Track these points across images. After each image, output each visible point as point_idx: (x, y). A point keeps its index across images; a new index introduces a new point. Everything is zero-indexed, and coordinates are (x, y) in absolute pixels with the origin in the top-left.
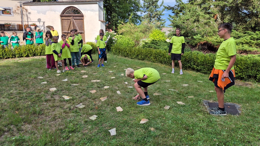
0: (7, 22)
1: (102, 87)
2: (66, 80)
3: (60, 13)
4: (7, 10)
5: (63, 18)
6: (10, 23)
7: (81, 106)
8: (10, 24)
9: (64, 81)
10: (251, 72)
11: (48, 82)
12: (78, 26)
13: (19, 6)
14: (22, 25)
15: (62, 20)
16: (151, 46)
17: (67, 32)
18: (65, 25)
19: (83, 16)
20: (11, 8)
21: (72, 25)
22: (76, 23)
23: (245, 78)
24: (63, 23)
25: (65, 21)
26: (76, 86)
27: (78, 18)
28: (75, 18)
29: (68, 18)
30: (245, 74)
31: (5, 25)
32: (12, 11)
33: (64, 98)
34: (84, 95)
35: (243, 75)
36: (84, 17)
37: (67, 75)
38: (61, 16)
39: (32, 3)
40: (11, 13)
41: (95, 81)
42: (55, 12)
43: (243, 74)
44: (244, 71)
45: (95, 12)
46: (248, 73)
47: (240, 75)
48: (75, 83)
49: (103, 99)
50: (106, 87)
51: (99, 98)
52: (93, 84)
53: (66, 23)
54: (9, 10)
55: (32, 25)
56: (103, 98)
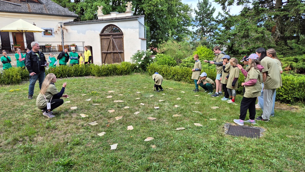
0: (47, 43)
1: (123, 107)
2: (89, 100)
3: (99, 32)
4: (49, 31)
5: (103, 37)
6: (51, 43)
7: (94, 124)
8: (50, 45)
9: (87, 101)
10: (297, 94)
11: (71, 101)
12: (117, 45)
13: (60, 26)
14: (62, 46)
15: (101, 39)
16: (190, 64)
17: (106, 52)
18: (105, 44)
19: (122, 34)
20: (52, 29)
21: (111, 44)
22: (115, 42)
23: (291, 101)
24: (102, 42)
25: (105, 41)
26: (97, 106)
27: (117, 37)
28: (114, 37)
29: (108, 37)
30: (291, 96)
31: (46, 47)
32: (53, 31)
33: (81, 116)
34: (101, 114)
35: (288, 98)
36: (124, 35)
37: (92, 96)
38: (101, 35)
39: (73, 23)
40: (53, 34)
41: (117, 101)
42: (94, 31)
43: (289, 96)
44: (289, 92)
45: (135, 30)
46: (295, 95)
47: (285, 97)
48: (97, 102)
49: (117, 118)
50: (126, 107)
51: (115, 117)
52: (114, 104)
53: (106, 43)
54: (50, 31)
55: (71, 46)
56: (119, 117)
